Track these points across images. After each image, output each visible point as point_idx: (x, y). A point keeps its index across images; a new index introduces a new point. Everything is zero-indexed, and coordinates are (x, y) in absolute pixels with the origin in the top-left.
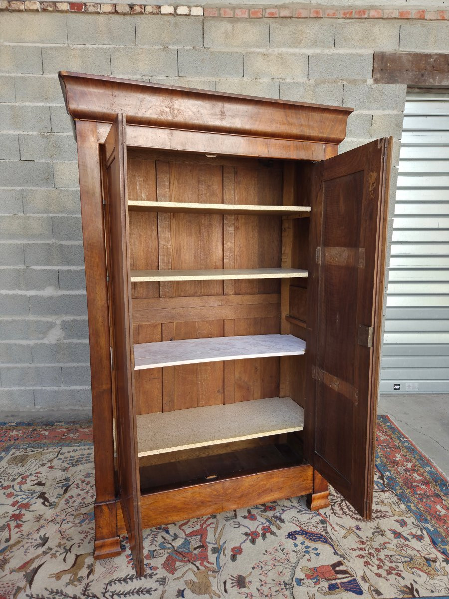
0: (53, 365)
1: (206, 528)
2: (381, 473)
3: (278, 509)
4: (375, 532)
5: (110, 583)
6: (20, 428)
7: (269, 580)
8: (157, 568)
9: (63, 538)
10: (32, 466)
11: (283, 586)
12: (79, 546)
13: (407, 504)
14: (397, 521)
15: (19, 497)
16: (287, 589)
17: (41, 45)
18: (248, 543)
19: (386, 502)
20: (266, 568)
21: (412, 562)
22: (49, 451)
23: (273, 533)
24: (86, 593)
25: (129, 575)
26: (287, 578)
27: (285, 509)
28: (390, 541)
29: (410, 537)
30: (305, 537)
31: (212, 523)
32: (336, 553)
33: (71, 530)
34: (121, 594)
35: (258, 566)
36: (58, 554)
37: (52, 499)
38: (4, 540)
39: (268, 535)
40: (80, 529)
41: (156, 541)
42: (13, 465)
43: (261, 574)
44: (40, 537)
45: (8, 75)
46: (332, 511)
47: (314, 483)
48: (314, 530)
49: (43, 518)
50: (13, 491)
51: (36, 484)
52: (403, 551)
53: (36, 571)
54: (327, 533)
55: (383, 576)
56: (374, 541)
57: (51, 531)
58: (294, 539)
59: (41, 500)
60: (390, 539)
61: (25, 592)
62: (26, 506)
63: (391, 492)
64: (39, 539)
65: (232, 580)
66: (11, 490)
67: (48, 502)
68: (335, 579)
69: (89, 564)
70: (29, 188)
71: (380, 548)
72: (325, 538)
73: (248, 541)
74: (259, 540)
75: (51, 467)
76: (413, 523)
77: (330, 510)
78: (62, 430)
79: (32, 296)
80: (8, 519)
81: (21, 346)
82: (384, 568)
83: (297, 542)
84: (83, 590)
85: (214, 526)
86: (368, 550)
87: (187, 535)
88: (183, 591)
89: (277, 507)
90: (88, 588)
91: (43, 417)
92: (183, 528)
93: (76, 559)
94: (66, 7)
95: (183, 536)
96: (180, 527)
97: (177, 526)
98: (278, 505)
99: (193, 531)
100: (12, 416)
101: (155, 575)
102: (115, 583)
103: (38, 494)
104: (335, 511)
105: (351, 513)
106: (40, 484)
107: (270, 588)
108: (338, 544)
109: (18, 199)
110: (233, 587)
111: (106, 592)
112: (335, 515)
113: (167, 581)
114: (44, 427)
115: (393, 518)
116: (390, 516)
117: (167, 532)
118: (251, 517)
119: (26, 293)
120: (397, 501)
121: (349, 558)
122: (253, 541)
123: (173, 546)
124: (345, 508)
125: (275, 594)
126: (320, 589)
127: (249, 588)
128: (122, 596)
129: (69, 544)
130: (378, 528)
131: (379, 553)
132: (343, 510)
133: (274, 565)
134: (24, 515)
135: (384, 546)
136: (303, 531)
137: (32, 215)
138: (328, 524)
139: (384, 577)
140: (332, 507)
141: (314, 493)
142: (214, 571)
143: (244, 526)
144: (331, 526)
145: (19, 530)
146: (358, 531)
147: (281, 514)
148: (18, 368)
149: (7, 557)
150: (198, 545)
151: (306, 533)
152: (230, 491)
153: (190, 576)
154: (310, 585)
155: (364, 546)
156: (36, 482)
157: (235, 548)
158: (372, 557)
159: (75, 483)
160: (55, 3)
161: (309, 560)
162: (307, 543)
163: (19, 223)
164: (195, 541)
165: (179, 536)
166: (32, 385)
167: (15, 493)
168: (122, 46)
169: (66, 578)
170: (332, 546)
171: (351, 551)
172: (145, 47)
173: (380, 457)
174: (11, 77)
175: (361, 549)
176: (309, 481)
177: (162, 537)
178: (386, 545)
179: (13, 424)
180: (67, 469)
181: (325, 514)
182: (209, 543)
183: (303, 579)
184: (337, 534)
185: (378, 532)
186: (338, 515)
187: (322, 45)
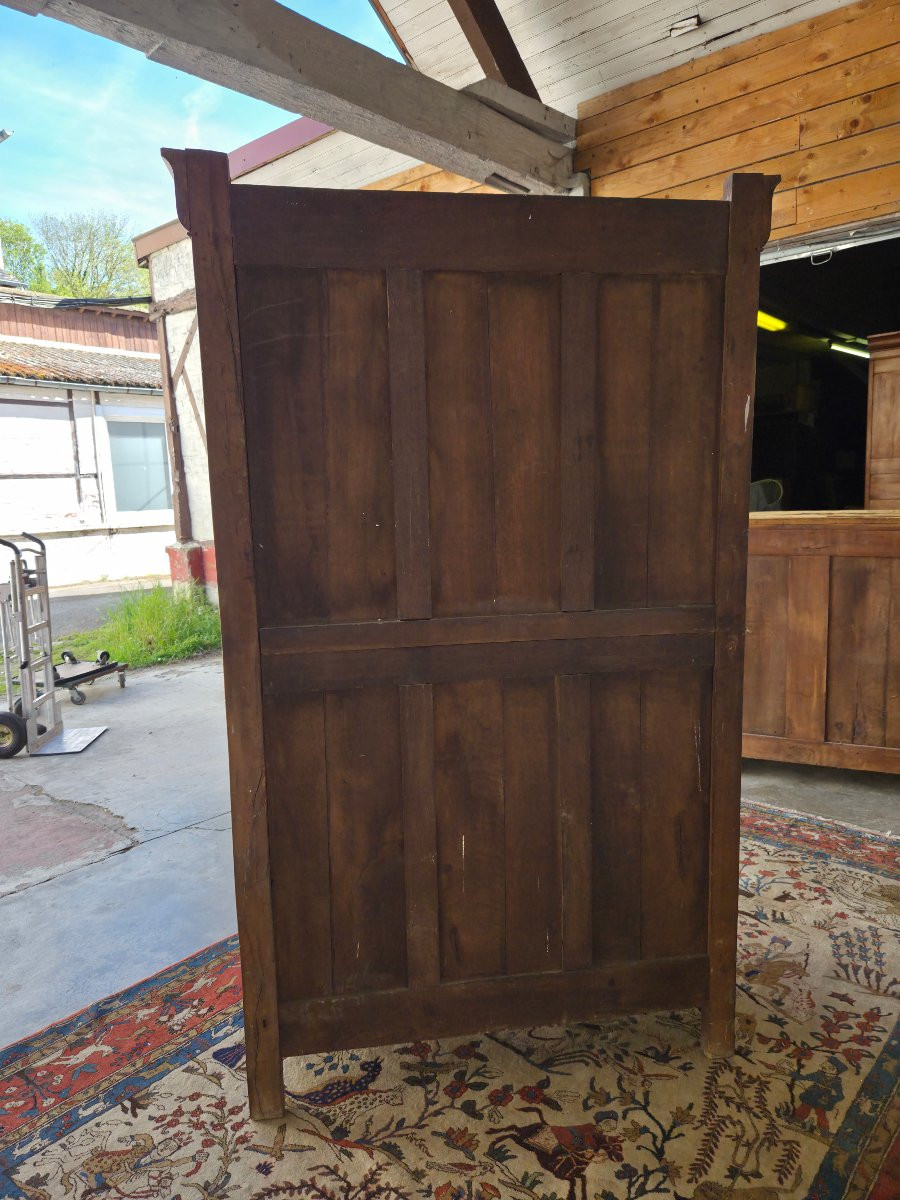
4: (224, 1184)
21: (136, 1162)
28: (187, 1180)
39: (410, 1045)
48: (346, 1104)
54: (317, 1115)
55: (188, 1099)
56: (221, 1161)
58: (364, 1065)
60: (187, 1185)
71: (206, 1150)
72: (316, 1100)
82: (189, 1115)
83: (356, 1064)
86: (227, 1131)
104: (334, 1177)
112: (327, 1167)
131: (203, 1138)
132: (318, 1190)
136: (362, 1088)
138: (330, 1137)
139: (185, 1099)
144: (320, 1136)
146: (263, 1159)
151: (353, 1089)
155: (239, 1134)
162: (339, 1073)
170: (294, 1095)
175: (241, 1123)
178: (192, 1165)
181: (350, 1155)
184: (300, 1125)
185: (218, 1188)
186: (321, 1170)
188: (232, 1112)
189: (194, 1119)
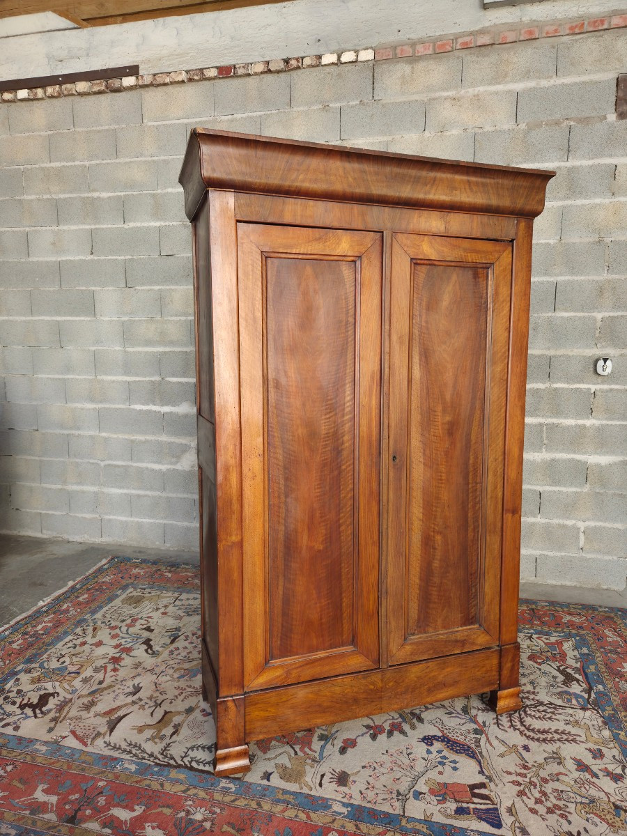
0: (185, 496)
2: (589, 684)
4: (550, 758)
5: (192, 748)
6: (144, 565)
7: (379, 785)
9: (157, 690)
10: (146, 609)
11: (394, 796)
12: (171, 703)
13: (615, 731)
14: (590, 750)
15: (124, 640)
16: (398, 800)
17: (186, 121)
18: (367, 738)
19: (582, 723)
20: (379, 770)
21: (591, 805)
22: (167, 595)
24: (165, 754)
26: (403, 787)
27: (430, 706)
28: (568, 773)
29: (601, 774)
30: (445, 745)
32: (481, 772)
33: (167, 684)
34: (200, 762)
35: (370, 766)
36: (147, 706)
37: (156, 648)
38: (97, 681)
39: (396, 733)
40: (176, 684)
42: (126, 605)
43: (371, 776)
44: (134, 685)
45: (150, 159)
46: (495, 721)
48: (461, 739)
49: (142, 666)
50: (119, 633)
51: (145, 629)
52: (583, 789)
53: (120, 719)
54: (479, 746)
55: (539, 814)
56: (544, 769)
57: (146, 681)
58: (429, 745)
59: (145, 647)
60: (569, 771)
61: (104, 738)
62: (128, 651)
63: (594, 711)
64: (131, 687)
65: (332, 774)
66: (117, 631)
67: (151, 650)
68: (468, 803)
69: (177, 723)
70: (168, 287)
71: (548, 778)
72: (472, 752)
73: (368, 735)
74: (382, 737)
75: (164, 614)
76: (614, 757)
78: (188, 574)
79: (167, 413)
80: (107, 660)
81: (152, 470)
82: (545, 803)
83: (431, 749)
84: (162, 749)
86: (530, 778)
88: (271, 774)
90: (168, 749)
91: (171, 557)
93: (164, 716)
94: (213, 73)
100: (140, 552)
102: (198, 750)
103: (143, 640)
104: (499, 722)
105: (522, 728)
106: (149, 629)
107: (377, 794)
108: (489, 762)
109: (157, 300)
110: (330, 782)
111: (185, 756)
112: (498, 727)
113: (255, 759)
114: (169, 568)
115: (584, 745)
116: (580, 741)
119: (160, 409)
120: (600, 724)
121: (497, 781)
122: (374, 737)
124: (516, 721)
125: (382, 801)
126: (442, 810)
127: (350, 788)
128: (201, 764)
129: (161, 698)
130: (556, 753)
131: (545, 785)
132: (511, 723)
133: (392, 770)
134: (123, 659)
135: (556, 777)
136: (445, 738)
137: (169, 318)
138: (484, 735)
139: (541, 815)
142: (313, 761)
144: (488, 739)
145: (115, 674)
146: (524, 753)
147: (422, 711)
148: (149, 496)
149: (96, 700)
151: (449, 741)
153: (284, 760)
154: (432, 802)
155: (525, 772)
156: (145, 626)
157: (348, 739)
158: (532, 787)
159: (185, 634)
160: (201, 70)
161: (441, 773)
162: (446, 753)
163: (156, 328)
166: (162, 518)
167: (121, 635)
168: (275, 111)
169: (148, 733)
170: (479, 762)
171: (505, 774)
172: (302, 108)
173: (596, 665)
174: (153, 161)
175: (520, 774)
178: (561, 777)
179: (137, 561)
180: (180, 618)
181: (484, 723)
182: (318, 728)
183: (425, 794)
184: (491, 750)
185: (554, 758)
186: (502, 728)
187: (537, 75)
188: (519, 784)
189: (543, 799)
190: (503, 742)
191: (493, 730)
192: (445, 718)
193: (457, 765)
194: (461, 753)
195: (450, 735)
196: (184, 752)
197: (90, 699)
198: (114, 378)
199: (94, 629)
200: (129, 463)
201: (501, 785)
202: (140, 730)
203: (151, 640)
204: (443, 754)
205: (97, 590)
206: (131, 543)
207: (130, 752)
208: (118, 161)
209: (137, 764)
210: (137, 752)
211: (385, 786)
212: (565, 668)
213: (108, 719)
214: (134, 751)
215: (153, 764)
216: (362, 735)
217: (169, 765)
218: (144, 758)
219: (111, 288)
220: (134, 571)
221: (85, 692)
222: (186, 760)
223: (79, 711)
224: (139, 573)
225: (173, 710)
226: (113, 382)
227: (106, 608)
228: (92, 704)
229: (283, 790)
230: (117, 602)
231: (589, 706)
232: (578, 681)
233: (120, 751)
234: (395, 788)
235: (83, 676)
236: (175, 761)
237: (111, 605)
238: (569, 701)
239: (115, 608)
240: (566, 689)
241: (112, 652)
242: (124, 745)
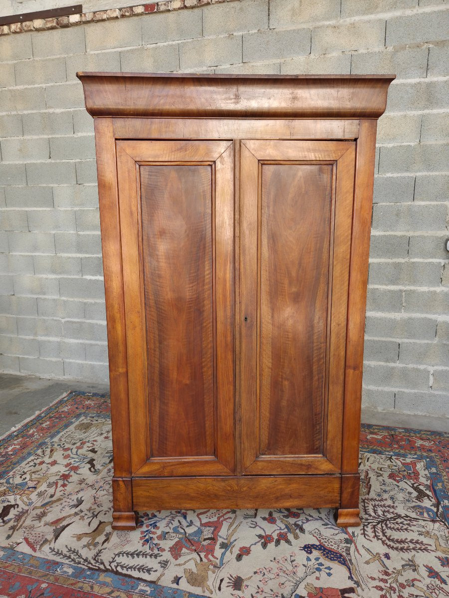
1: (222, 521)
2: (438, 499)
3: (302, 517)
4: (407, 565)
5: (118, 555)
6: (94, 398)
7: (267, 589)
8: (163, 550)
9: (95, 503)
10: (92, 434)
12: (105, 514)
14: (439, 558)
15: (74, 460)
17: (120, 50)
18: (259, 545)
19: (432, 534)
20: (268, 575)
22: (108, 422)
23: (288, 542)
24: (97, 559)
25: (137, 550)
26: (287, 591)
27: (310, 518)
28: (421, 579)
29: (448, 580)
30: (322, 553)
31: (230, 518)
32: (351, 578)
33: (104, 497)
34: (124, 567)
35: (261, 572)
36: (86, 517)
37: (98, 467)
38: (49, 495)
39: (282, 542)
41: (172, 524)
42: (78, 431)
43: (261, 581)
44: (77, 499)
46: (362, 531)
47: (341, 497)
48: (334, 547)
49: (86, 482)
50: (71, 454)
51: (90, 451)
52: (434, 594)
53: (64, 528)
54: (349, 554)
56: (402, 575)
57: (87, 495)
58: (308, 553)
59: (89, 466)
60: (422, 577)
61: (50, 544)
62: (75, 469)
63: (442, 523)
64: (75, 500)
65: (230, 579)
66: (69, 452)
67: (94, 468)
69: (108, 532)
71: (405, 584)
72: (344, 559)
74: (271, 546)
75: (106, 438)
77: (361, 530)
80: (58, 477)
83: (312, 556)
84: (94, 555)
85: (231, 521)
86: (391, 583)
87: (202, 525)
88: (180, 578)
89: (301, 515)
90: (100, 554)
92: (200, 516)
93: (99, 526)
94: (140, 10)
95: (198, 524)
96: (198, 515)
97: (196, 514)
98: (303, 513)
99: (209, 522)
100: (93, 387)
101: (159, 556)
102: (123, 556)
103: (89, 459)
104: (366, 532)
105: (384, 538)
106: (93, 451)
108: (357, 569)
110: (228, 586)
111: (113, 562)
112: (365, 537)
113: (168, 565)
115: (434, 554)
116: (431, 550)
117: (185, 518)
118: (271, 520)
120: (447, 535)
121: (364, 586)
122: (264, 546)
123: (186, 533)
124: (379, 531)
127: (243, 592)
128: (125, 569)
129: (98, 510)
130: (412, 561)
131: (403, 590)
132: (375, 534)
133: (278, 575)
134: (71, 476)
135: (412, 583)
136: (322, 546)
138: (353, 544)
140: (364, 527)
141: (341, 507)
142: (215, 566)
143: (260, 527)
144: (356, 547)
145: (63, 489)
146: (385, 560)
147: (303, 523)
149: (47, 511)
150: (210, 536)
151: (325, 549)
152: (245, 489)
153: (191, 566)
155: (386, 577)
156: (91, 448)
157: (244, 548)
158: (392, 592)
160: (131, 8)
161: (318, 578)
162: (322, 560)
164: (208, 532)
165: (194, 523)
167: (72, 456)
168: (190, 40)
169: (85, 540)
170: (349, 569)
171: (370, 580)
172: (211, 37)
173: (443, 482)
175: (382, 580)
176: (336, 495)
177: (179, 521)
178: (416, 583)
179: (90, 394)
181: (353, 533)
182: (220, 537)
183: (304, 597)
184: (359, 558)
185: (410, 566)
186: (368, 538)
187: (403, 5)
188: (382, 589)
190: (368, 550)
191: (360, 540)
192: (322, 529)
193: (331, 571)
194: (334, 560)
195: (326, 544)
196: (112, 558)
197: (42, 510)
198: (70, 255)
199: (52, 451)
200: (83, 320)
201: (366, 590)
202: (79, 538)
203: (94, 460)
204: (320, 561)
205: (57, 418)
206: (86, 380)
207: (69, 557)
208: (68, 83)
209: (74, 568)
210: (75, 557)
211: (272, 590)
212: (418, 486)
213: (54, 528)
214: (72, 556)
215: (87, 568)
216: (255, 544)
217: (99, 570)
218: (79, 563)
219: (66, 185)
220: (86, 403)
221: (39, 504)
222: (113, 565)
223: (32, 521)
224: (90, 404)
225: (106, 520)
226: (69, 258)
227: (63, 433)
228: (44, 514)
229: (189, 593)
230: (72, 428)
231: (438, 519)
232: (428, 496)
233: (61, 556)
234: (281, 591)
235: (38, 490)
236: (104, 565)
237: (66, 430)
238: (422, 514)
239: (69, 433)
240: (419, 503)
241: (63, 470)
242: (65, 551)
